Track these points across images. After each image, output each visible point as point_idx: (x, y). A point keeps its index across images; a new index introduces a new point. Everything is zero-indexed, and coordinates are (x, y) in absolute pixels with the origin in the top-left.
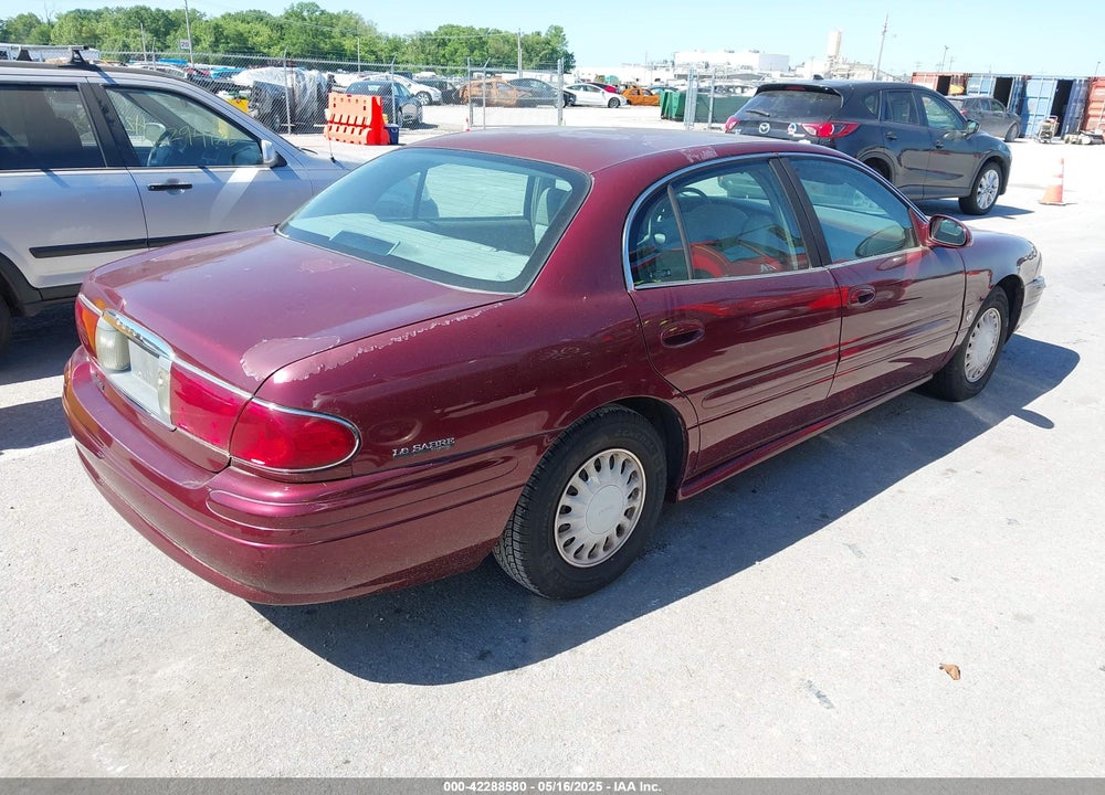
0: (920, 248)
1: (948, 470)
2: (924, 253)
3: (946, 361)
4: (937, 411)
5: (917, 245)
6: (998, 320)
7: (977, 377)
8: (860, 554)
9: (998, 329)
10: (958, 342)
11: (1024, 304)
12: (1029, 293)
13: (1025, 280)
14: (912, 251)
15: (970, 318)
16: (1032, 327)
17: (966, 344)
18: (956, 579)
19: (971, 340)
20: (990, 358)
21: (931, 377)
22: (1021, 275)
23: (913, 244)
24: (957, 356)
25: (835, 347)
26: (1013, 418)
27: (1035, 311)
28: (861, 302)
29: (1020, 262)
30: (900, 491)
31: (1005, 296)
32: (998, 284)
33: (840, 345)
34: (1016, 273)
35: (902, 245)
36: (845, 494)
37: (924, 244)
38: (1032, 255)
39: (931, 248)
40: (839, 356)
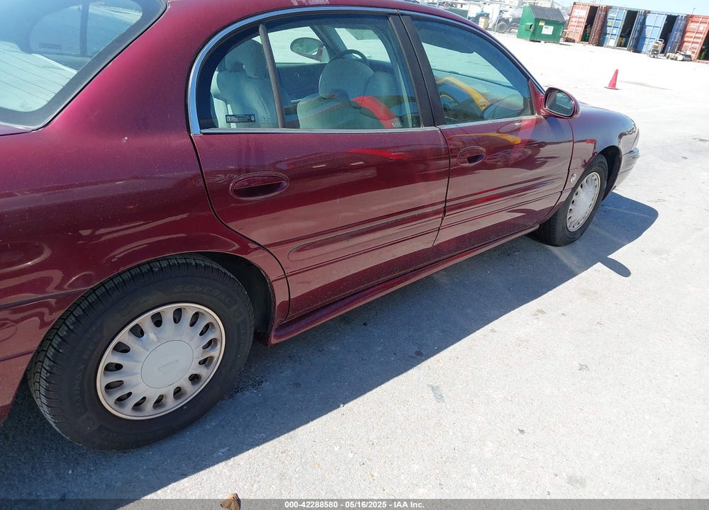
0: (536, 116)
1: (538, 311)
2: (538, 121)
3: (551, 214)
4: (540, 253)
5: (533, 114)
6: (598, 183)
7: (577, 227)
8: (440, 398)
9: (598, 189)
10: (563, 199)
11: (620, 171)
12: (626, 161)
13: (623, 150)
14: (528, 118)
15: (573, 180)
16: (625, 188)
17: (569, 201)
18: (522, 431)
19: (575, 198)
20: (589, 212)
21: (537, 227)
22: (620, 147)
23: (530, 112)
24: (561, 210)
25: (441, 203)
26: (599, 266)
27: (628, 177)
28: (469, 162)
29: (621, 136)
30: (493, 331)
31: (606, 164)
32: (601, 153)
33: (446, 201)
34: (617, 145)
35: (520, 113)
36: (443, 331)
37: (539, 113)
38: (632, 131)
39: (546, 117)
40: (445, 211)
